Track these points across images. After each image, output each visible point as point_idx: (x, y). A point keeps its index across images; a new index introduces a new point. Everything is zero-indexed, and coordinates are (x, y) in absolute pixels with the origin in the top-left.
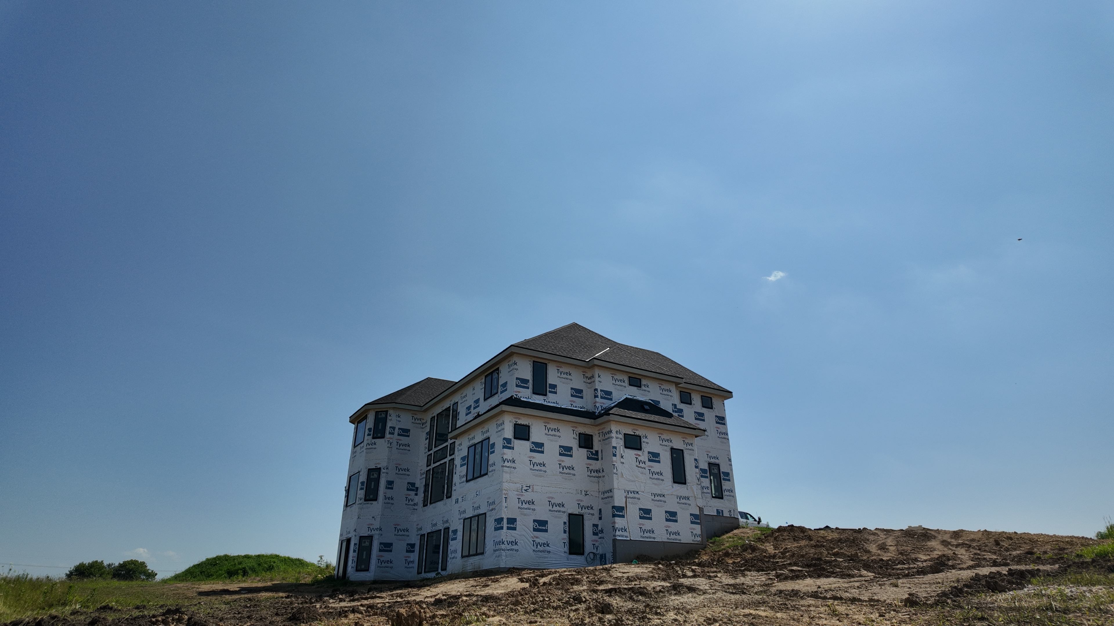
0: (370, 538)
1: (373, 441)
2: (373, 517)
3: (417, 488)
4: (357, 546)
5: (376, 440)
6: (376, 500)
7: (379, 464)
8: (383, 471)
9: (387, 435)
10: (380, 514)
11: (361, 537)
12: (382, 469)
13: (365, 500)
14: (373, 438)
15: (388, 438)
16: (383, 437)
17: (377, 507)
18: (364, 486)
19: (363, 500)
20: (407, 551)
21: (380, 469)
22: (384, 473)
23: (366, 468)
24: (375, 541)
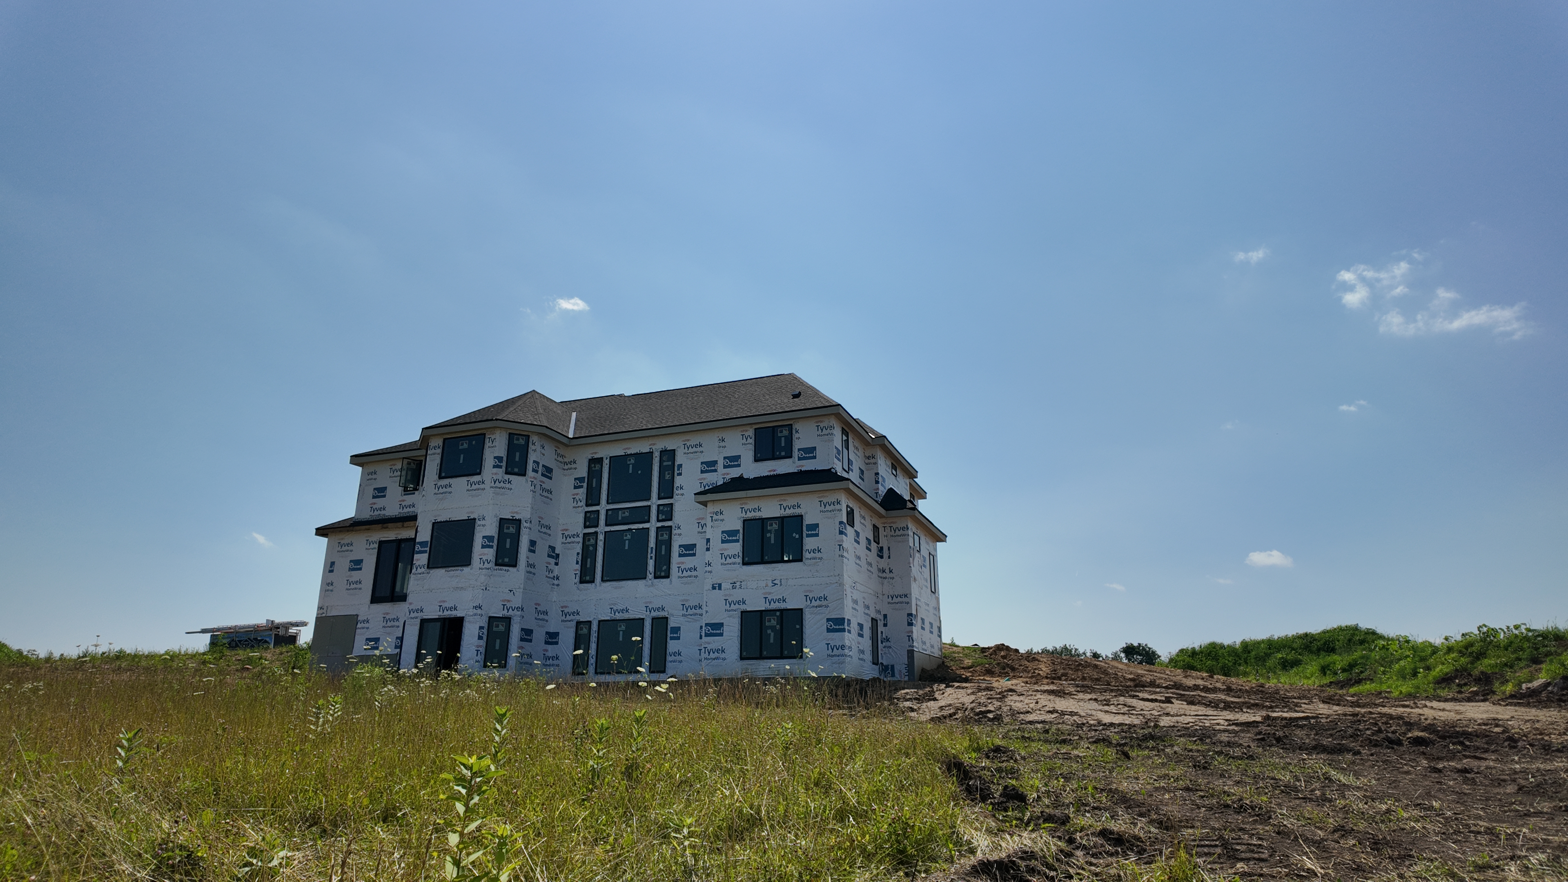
0: (507, 620)
1: (507, 477)
2: (511, 591)
3: (558, 555)
4: (485, 631)
5: (512, 477)
6: (515, 566)
7: (517, 513)
8: (524, 524)
9: (530, 473)
10: (522, 586)
11: (490, 618)
12: (523, 522)
13: (496, 565)
14: (507, 473)
15: (531, 478)
16: (524, 475)
17: (515, 577)
18: (493, 542)
19: (492, 565)
20: (547, 643)
21: (520, 520)
22: (526, 527)
23: (496, 516)
24: (514, 625)
